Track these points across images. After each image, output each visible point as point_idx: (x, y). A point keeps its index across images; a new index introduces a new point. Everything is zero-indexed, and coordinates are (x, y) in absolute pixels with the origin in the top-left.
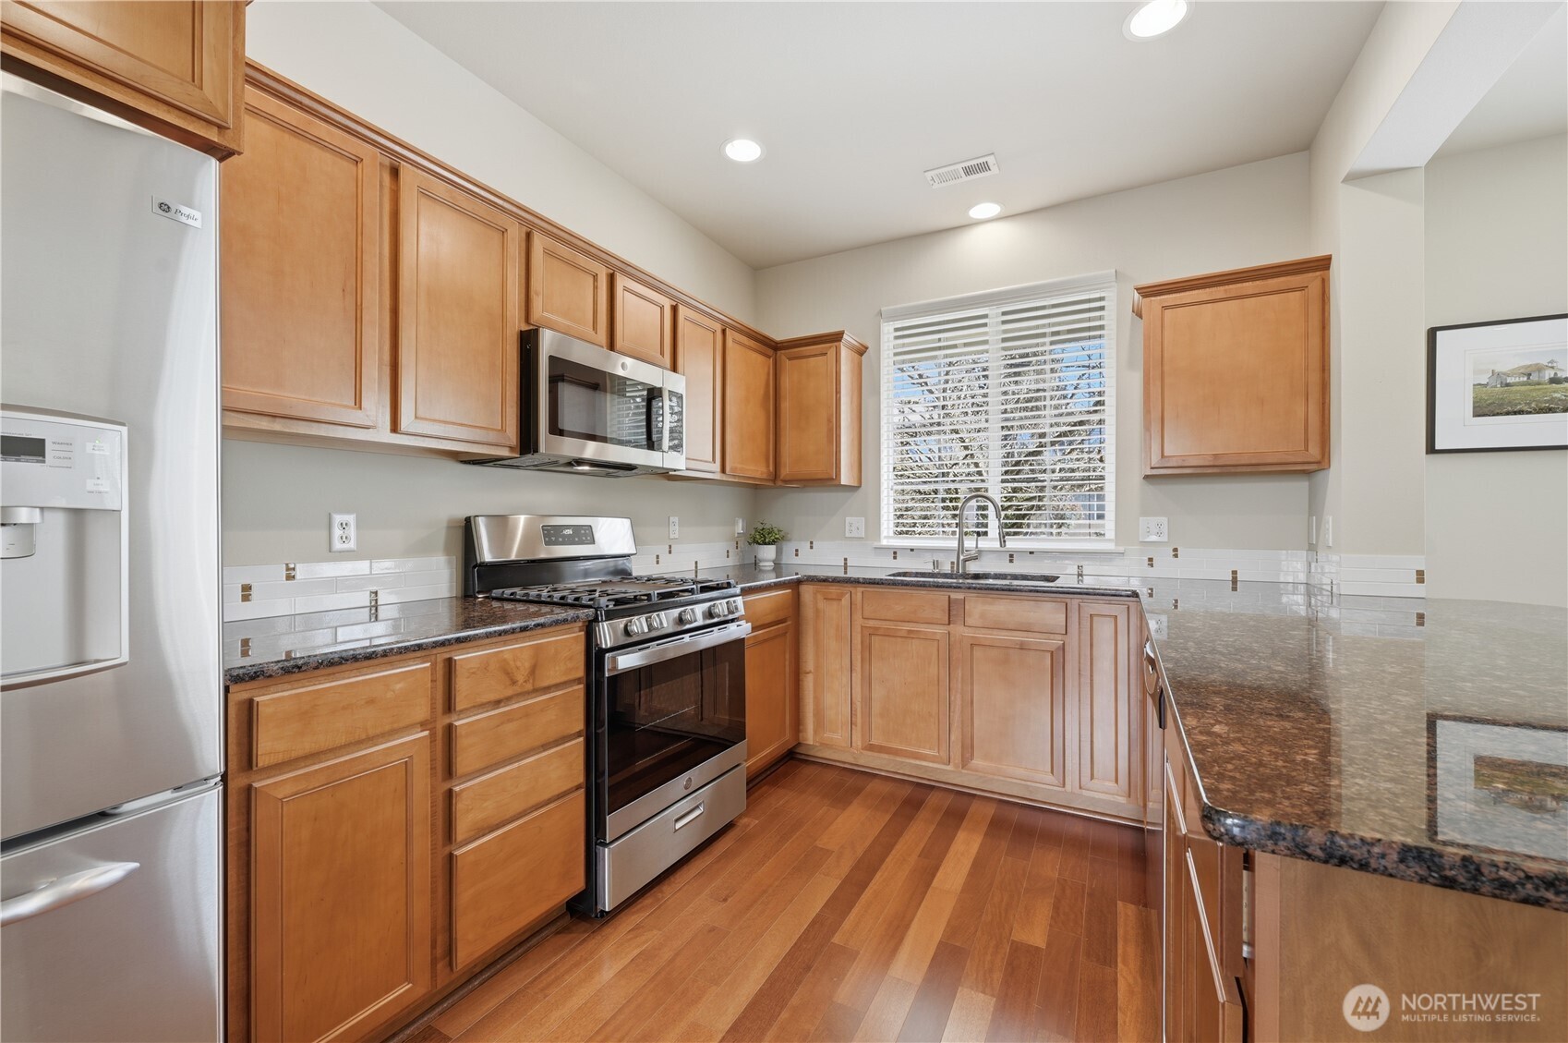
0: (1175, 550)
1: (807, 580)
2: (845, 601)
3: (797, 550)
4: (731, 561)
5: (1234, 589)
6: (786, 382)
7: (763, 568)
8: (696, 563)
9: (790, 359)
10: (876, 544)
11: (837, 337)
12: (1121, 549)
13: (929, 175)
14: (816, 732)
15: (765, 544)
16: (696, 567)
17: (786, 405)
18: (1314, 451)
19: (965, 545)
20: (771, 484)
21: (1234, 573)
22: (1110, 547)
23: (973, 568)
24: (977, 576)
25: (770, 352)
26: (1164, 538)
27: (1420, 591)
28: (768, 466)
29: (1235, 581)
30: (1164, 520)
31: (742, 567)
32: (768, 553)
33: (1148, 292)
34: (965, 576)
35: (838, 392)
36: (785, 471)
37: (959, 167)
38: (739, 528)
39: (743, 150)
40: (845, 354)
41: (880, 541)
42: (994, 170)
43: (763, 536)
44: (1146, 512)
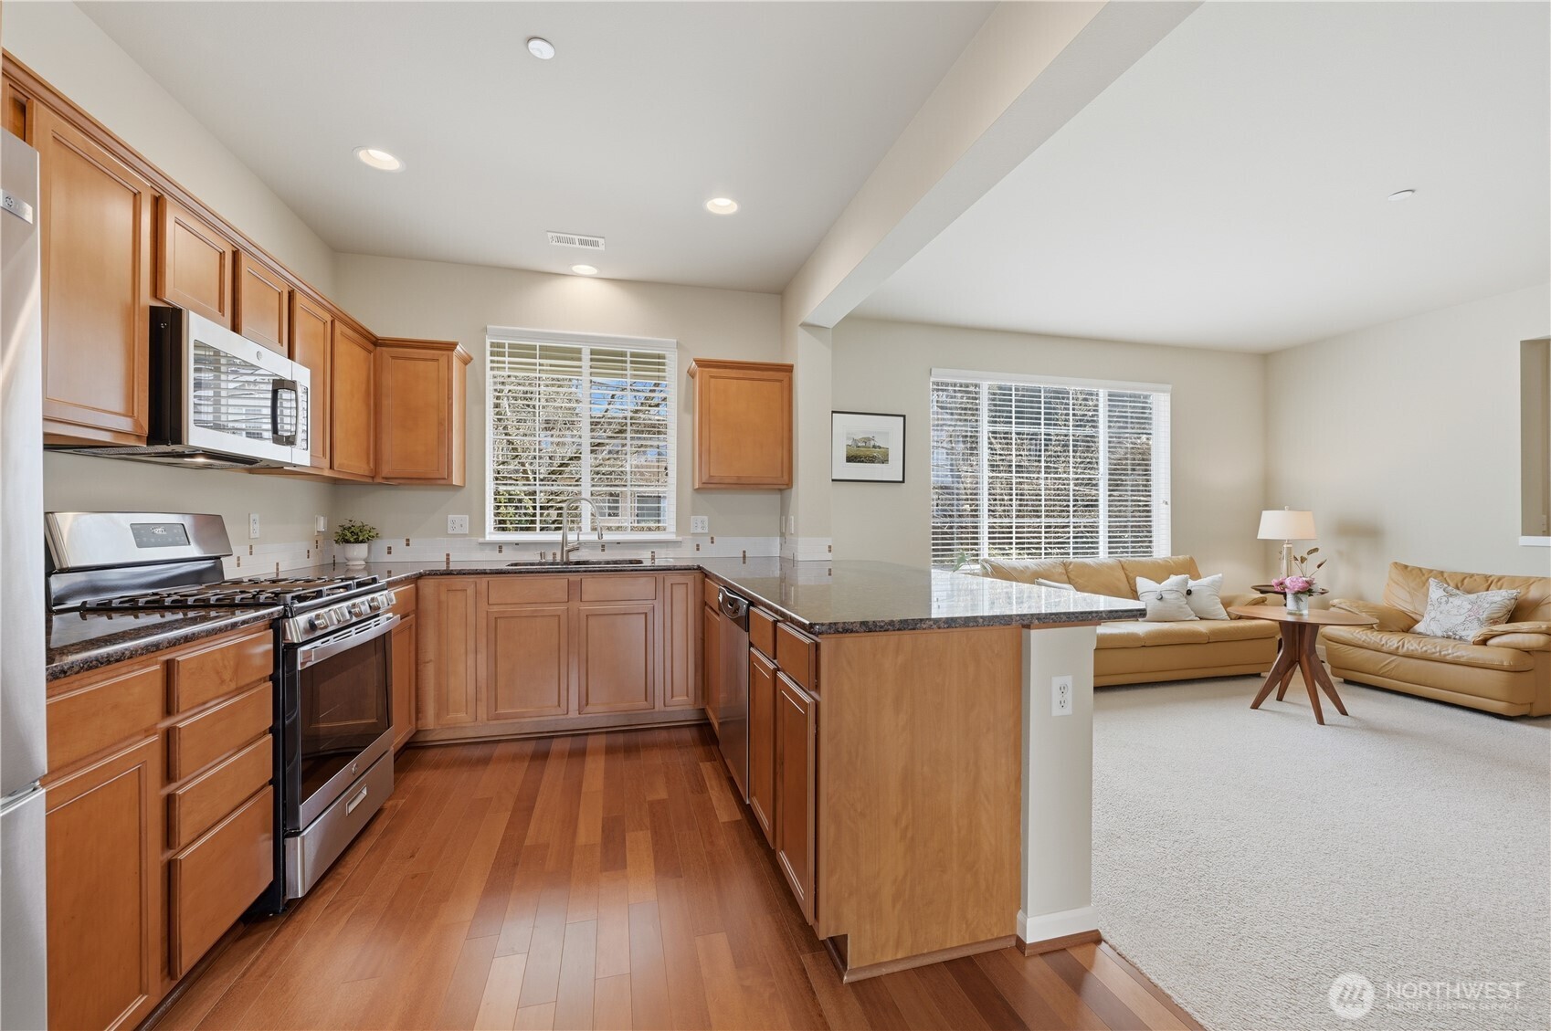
0: (712, 538)
1: (429, 575)
2: (470, 591)
3: (390, 548)
4: (310, 563)
5: (744, 563)
6: (389, 380)
7: (350, 567)
8: (278, 564)
9: (393, 358)
10: (481, 540)
11: (451, 347)
12: (680, 539)
13: (550, 235)
14: (438, 716)
15: (357, 541)
16: (278, 569)
17: (388, 404)
18: (786, 477)
19: (569, 539)
20: (370, 480)
21: (744, 552)
22: (672, 537)
23: (574, 557)
24: (578, 563)
25: (371, 347)
26: (706, 531)
27: (829, 556)
28: (368, 463)
29: (744, 557)
30: (706, 518)
31: (322, 567)
32: (358, 552)
33: (702, 364)
34: (568, 563)
35: (450, 398)
36: (386, 470)
37: (576, 238)
38: (321, 525)
39: (380, 159)
40: (456, 364)
41: (484, 537)
42: (602, 248)
43: (352, 535)
44: (695, 513)
